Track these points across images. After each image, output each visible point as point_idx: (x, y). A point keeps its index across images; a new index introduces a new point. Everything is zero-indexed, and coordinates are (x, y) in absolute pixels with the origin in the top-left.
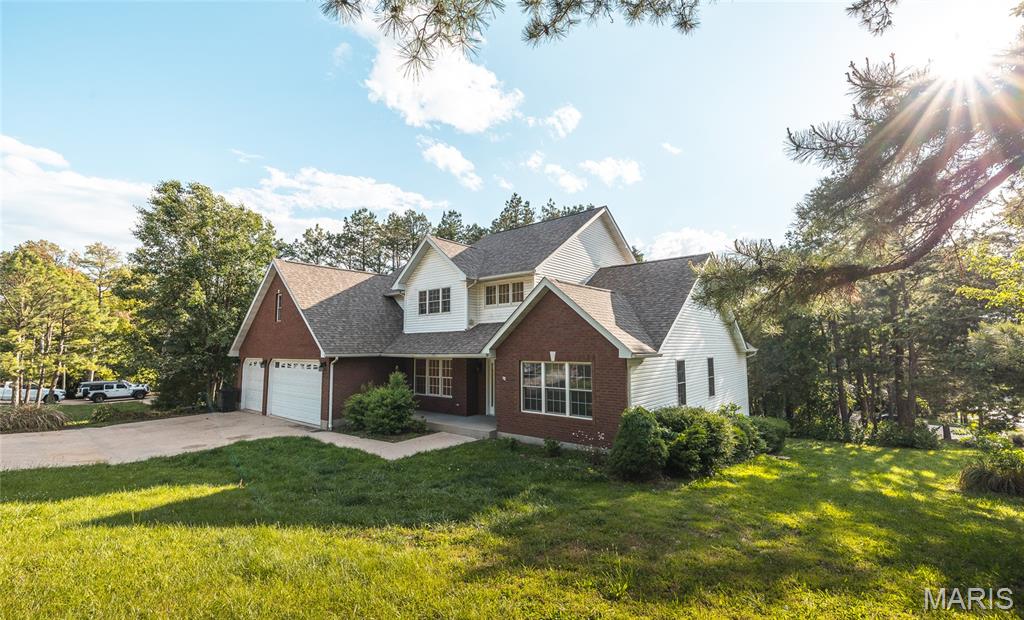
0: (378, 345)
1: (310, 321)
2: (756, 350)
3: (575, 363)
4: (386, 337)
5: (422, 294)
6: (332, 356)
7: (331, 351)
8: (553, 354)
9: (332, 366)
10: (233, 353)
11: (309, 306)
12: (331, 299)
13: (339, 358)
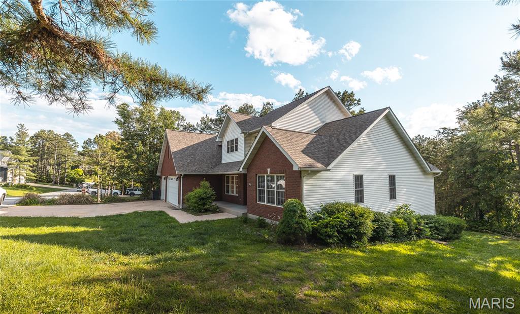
0: (206, 169)
1: (175, 157)
2: (441, 172)
3: (278, 175)
4: (212, 165)
5: (228, 142)
6: (181, 173)
7: (180, 171)
8: (269, 170)
9: (182, 179)
10: (158, 174)
11: (176, 150)
12: (189, 147)
13: (184, 175)
